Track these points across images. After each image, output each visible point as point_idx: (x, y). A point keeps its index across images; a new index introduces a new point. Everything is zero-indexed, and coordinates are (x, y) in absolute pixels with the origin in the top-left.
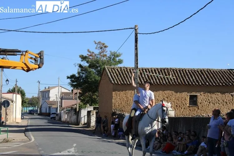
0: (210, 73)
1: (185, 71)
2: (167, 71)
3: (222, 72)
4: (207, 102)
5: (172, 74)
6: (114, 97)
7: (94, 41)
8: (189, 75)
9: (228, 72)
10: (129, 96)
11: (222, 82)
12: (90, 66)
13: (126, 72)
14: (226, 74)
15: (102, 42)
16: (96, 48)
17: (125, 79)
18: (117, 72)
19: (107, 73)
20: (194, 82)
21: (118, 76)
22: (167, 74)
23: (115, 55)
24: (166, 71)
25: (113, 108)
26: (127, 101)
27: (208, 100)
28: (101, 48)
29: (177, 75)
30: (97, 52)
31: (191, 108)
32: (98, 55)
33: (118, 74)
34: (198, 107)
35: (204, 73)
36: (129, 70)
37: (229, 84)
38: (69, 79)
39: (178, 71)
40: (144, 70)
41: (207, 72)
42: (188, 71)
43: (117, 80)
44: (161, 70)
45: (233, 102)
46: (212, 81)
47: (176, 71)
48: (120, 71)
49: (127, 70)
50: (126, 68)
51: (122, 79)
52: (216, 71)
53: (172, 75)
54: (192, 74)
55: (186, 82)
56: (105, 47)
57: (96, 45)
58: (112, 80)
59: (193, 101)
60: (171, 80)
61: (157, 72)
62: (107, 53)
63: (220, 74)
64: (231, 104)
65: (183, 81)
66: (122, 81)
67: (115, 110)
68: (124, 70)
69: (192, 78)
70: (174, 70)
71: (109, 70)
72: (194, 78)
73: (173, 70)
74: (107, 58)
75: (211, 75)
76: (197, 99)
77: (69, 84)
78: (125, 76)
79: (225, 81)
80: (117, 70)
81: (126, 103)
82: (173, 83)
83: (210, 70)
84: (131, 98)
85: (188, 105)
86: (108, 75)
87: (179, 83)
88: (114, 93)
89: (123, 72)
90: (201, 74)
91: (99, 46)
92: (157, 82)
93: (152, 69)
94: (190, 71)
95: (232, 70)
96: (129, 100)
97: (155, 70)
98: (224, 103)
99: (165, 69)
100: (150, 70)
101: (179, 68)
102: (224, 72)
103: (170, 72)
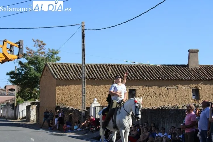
1: (123, 66)
2: (106, 67)
5: (111, 69)
6: (57, 92)
7: (33, 39)
8: (127, 70)
9: (162, 67)
10: (72, 90)
11: (158, 77)
12: (29, 63)
13: (68, 68)
14: (160, 69)
15: (40, 40)
16: (34, 46)
17: (68, 75)
18: (59, 68)
19: (49, 69)
20: (133, 77)
21: (60, 72)
22: (106, 69)
23: (54, 52)
24: (105, 67)
25: (57, 102)
26: (70, 96)
27: (146, 93)
28: (40, 46)
29: (115, 70)
30: (35, 49)
32: (36, 52)
33: (60, 70)
35: (141, 69)
36: (70, 66)
37: (165, 79)
38: (8, 75)
39: (116, 66)
41: (143, 68)
42: (126, 66)
43: (60, 75)
44: (100, 66)
45: (168, 95)
46: (149, 76)
47: (114, 66)
48: (61, 67)
49: (68, 66)
50: (67, 64)
51: (64, 74)
52: (151, 67)
53: (112, 71)
54: (130, 69)
56: (44, 44)
57: (35, 42)
58: (55, 75)
59: (132, 94)
60: (111, 75)
61: (97, 67)
62: (45, 51)
63: (155, 69)
64: (167, 97)
66: (64, 76)
67: (59, 104)
68: (65, 66)
69: (130, 73)
70: (112, 65)
71: (51, 66)
72: (132, 73)
73: (112, 66)
74: (45, 56)
75: (147, 70)
76: (135, 93)
77: (8, 80)
78: (67, 71)
79: (160, 76)
80: (59, 66)
81: (69, 97)
82: (113, 77)
83: (146, 66)
84: (74, 93)
86: (51, 71)
88: (57, 88)
89: (65, 67)
90: (138, 69)
91: (37, 43)
92: (98, 77)
93: (92, 65)
94: (127, 67)
95: (165, 65)
96: (72, 95)
97: (94, 66)
98: (160, 96)
99: (104, 65)
100: (90, 66)
101: (117, 64)
102: (158, 68)
103: (109, 67)
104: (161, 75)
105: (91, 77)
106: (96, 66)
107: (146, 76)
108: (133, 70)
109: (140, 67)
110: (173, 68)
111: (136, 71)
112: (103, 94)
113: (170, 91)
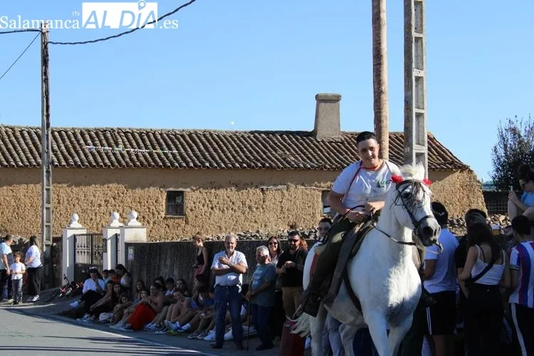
0: (212, 141)
1: (154, 134)
2: (112, 136)
3: (238, 138)
4: (206, 207)
5: (123, 142)
8: (164, 144)
9: (252, 136)
10: (22, 194)
11: (241, 160)
14: (247, 142)
17: (12, 155)
20: (177, 161)
22: (112, 141)
24: (109, 135)
26: (18, 209)
27: (210, 201)
31: (170, 222)
34: (187, 219)
35: (198, 141)
36: (18, 134)
37: (257, 166)
39: (136, 134)
40: (56, 133)
41: (203, 138)
42: (161, 134)
44: (96, 133)
45: (264, 206)
46: (218, 158)
47: (132, 134)
49: (14, 134)
50: (12, 129)
52: (224, 136)
53: (125, 145)
54: (170, 143)
55: (159, 161)
59: (175, 203)
60: (123, 156)
61: (87, 137)
63: (233, 143)
64: (261, 209)
65: (150, 159)
68: (6, 132)
69: (171, 150)
70: (128, 132)
72: (175, 151)
73: (126, 133)
75: (214, 143)
76: (183, 201)
78: (11, 146)
79: (246, 159)
81: (14, 212)
82: (126, 162)
83: (211, 135)
84: (28, 201)
85: (163, 214)
87: (141, 162)
89: (6, 137)
90: (191, 142)
92: (89, 162)
93: (76, 130)
94: (165, 135)
95: (260, 133)
96: (23, 205)
97: (82, 134)
98: (245, 208)
99: (105, 131)
100: (69, 133)
101: (138, 128)
102: (242, 139)
103: (118, 137)
104: (248, 158)
105: (71, 160)
106: (86, 133)
107: (209, 158)
108: (178, 143)
109: (196, 137)
110: (277, 139)
111: (187, 146)
112: (103, 203)
113: (269, 195)
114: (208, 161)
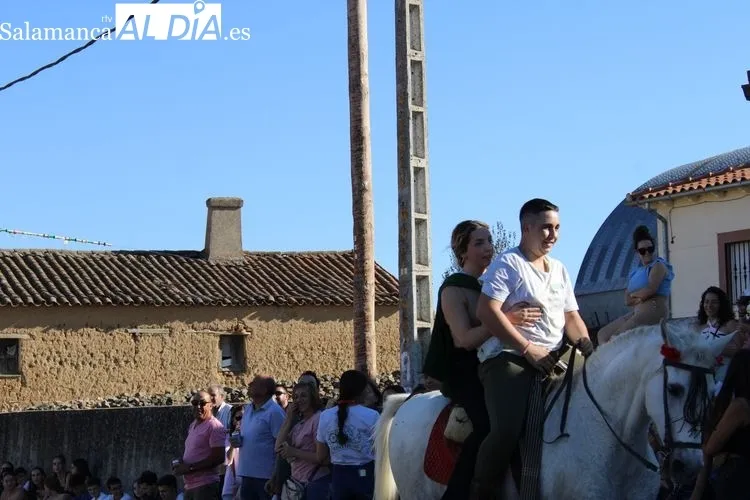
0: (58, 266)
3: (96, 261)
4: (52, 361)
9: (115, 258)
11: (102, 293)
14: (109, 266)
20: (9, 295)
27: (57, 352)
34: (23, 378)
35: (38, 266)
37: (126, 301)
41: (45, 262)
45: (137, 359)
46: (69, 291)
52: (75, 259)
59: (6, 357)
63: (89, 269)
64: (133, 364)
72: (4, 281)
75: (62, 269)
76: (17, 351)
79: (109, 291)
83: (55, 256)
90: (28, 269)
95: (126, 253)
98: (108, 363)
102: (101, 262)
104: (112, 289)
107: (57, 290)
113: (144, 343)
114: (54, 294)
